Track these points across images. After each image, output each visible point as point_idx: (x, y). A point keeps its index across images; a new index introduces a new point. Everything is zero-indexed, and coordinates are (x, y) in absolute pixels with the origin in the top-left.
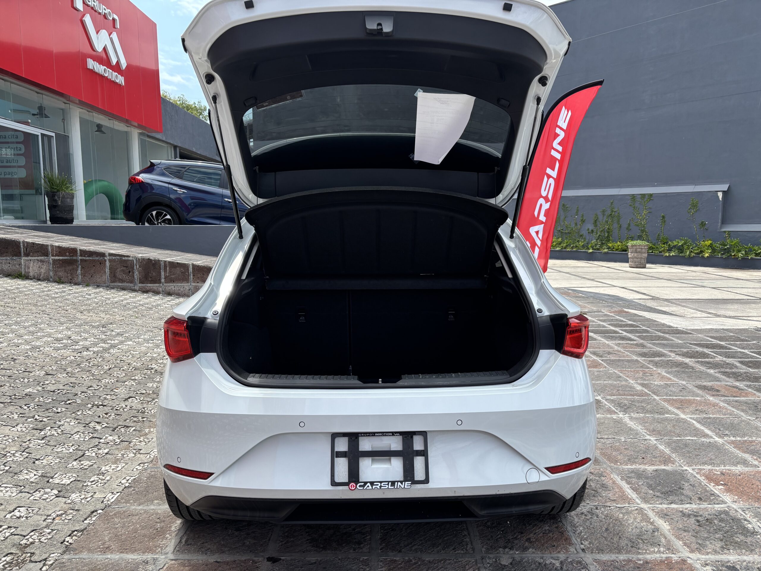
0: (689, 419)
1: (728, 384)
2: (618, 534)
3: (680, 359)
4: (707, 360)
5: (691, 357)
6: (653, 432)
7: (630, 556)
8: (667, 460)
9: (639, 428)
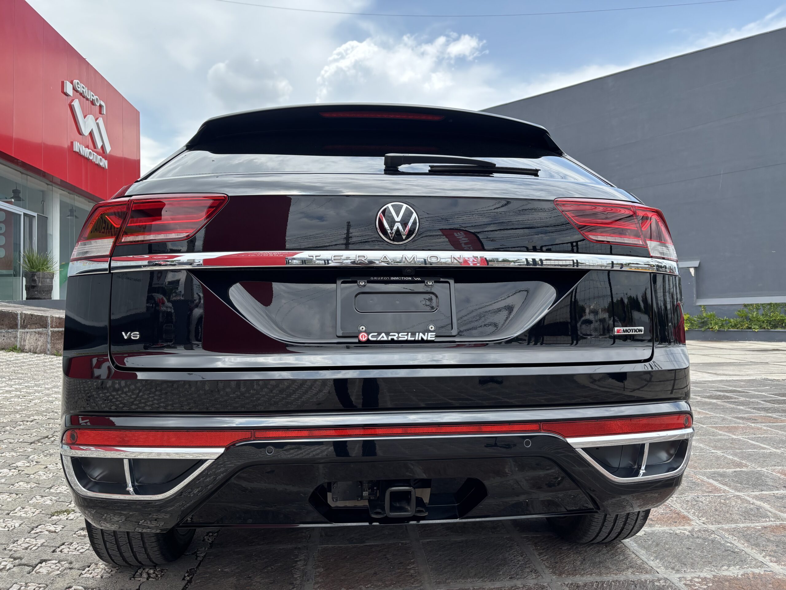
0: (742, 439)
1: (763, 415)
2: (728, 512)
3: (707, 400)
4: (733, 400)
5: (715, 399)
6: (715, 447)
7: (749, 525)
8: (740, 465)
9: (701, 445)
